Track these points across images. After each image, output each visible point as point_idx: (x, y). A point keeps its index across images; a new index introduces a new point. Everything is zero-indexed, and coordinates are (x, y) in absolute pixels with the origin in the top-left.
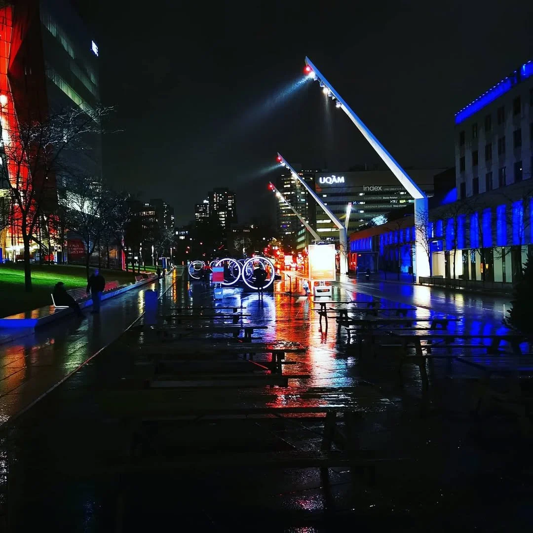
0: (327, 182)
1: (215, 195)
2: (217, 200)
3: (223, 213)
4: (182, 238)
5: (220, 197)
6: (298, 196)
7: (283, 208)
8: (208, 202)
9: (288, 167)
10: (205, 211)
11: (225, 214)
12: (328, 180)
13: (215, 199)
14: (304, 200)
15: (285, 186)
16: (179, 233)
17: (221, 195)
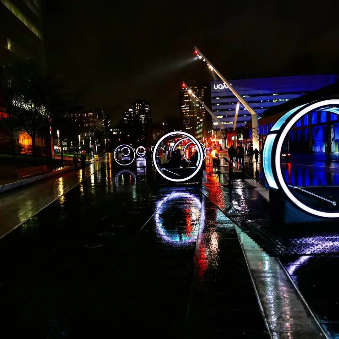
0: (219, 88)
1: (136, 105)
2: (138, 108)
3: (143, 116)
4: (115, 133)
5: (140, 106)
6: (194, 103)
7: (184, 111)
8: (132, 110)
9: (205, 60)
10: (130, 116)
11: (144, 117)
12: (220, 87)
13: (136, 108)
14: (198, 105)
15: (185, 96)
16: (112, 130)
17: (140, 105)
